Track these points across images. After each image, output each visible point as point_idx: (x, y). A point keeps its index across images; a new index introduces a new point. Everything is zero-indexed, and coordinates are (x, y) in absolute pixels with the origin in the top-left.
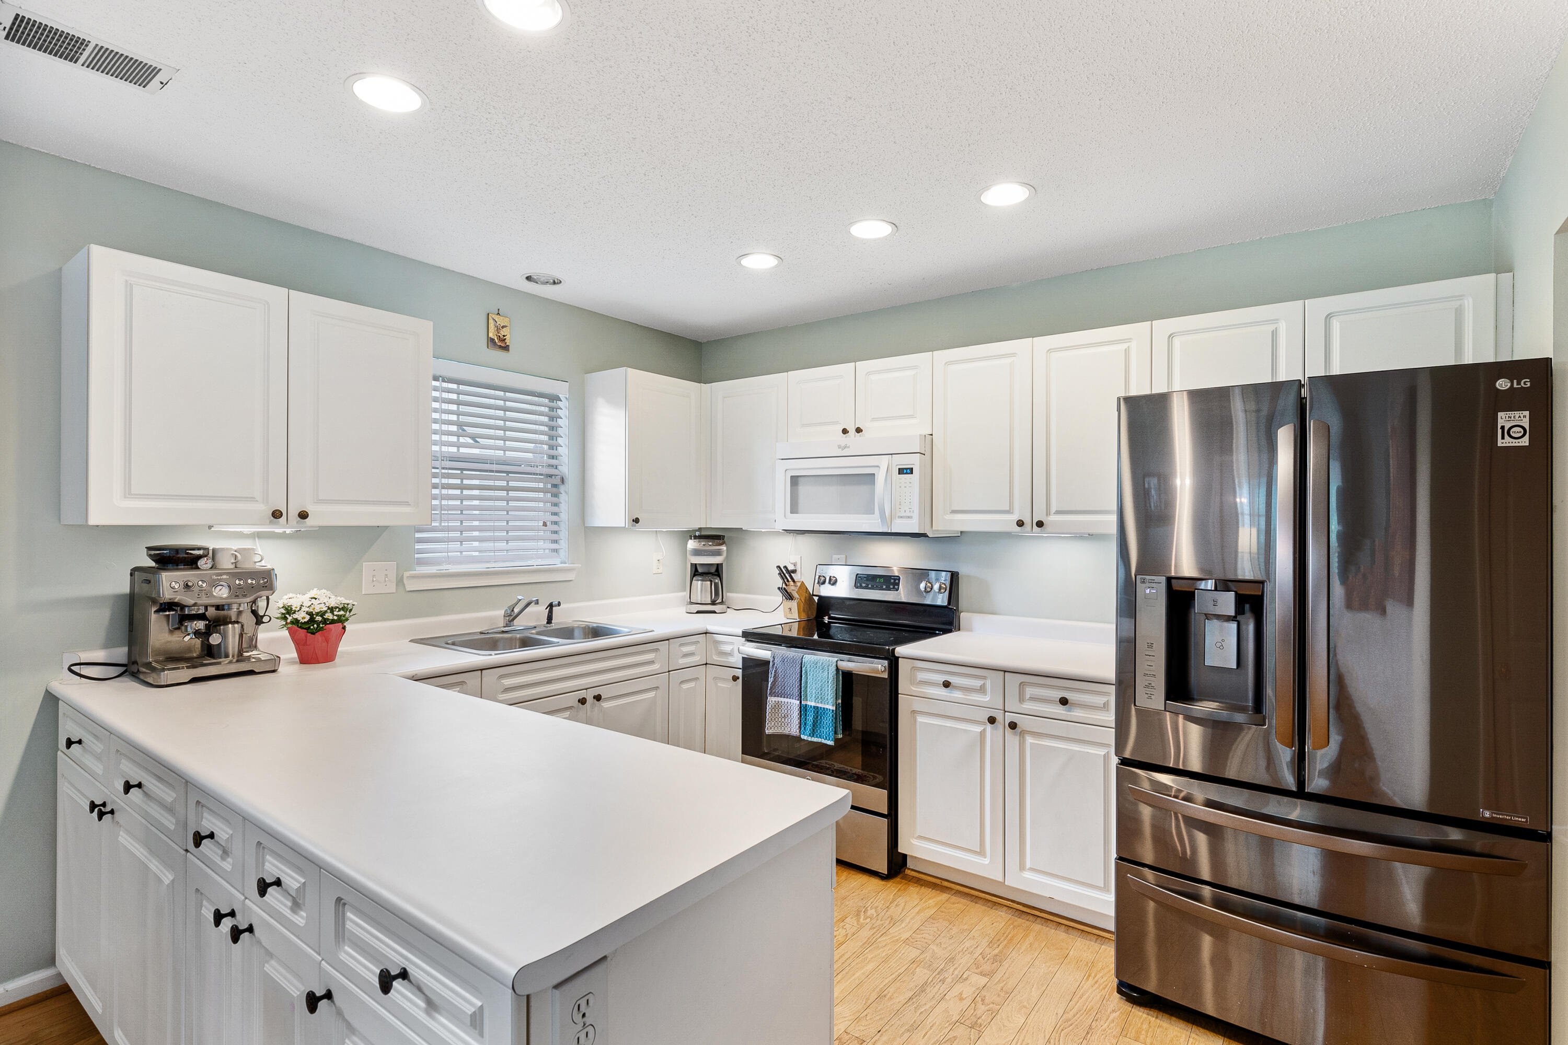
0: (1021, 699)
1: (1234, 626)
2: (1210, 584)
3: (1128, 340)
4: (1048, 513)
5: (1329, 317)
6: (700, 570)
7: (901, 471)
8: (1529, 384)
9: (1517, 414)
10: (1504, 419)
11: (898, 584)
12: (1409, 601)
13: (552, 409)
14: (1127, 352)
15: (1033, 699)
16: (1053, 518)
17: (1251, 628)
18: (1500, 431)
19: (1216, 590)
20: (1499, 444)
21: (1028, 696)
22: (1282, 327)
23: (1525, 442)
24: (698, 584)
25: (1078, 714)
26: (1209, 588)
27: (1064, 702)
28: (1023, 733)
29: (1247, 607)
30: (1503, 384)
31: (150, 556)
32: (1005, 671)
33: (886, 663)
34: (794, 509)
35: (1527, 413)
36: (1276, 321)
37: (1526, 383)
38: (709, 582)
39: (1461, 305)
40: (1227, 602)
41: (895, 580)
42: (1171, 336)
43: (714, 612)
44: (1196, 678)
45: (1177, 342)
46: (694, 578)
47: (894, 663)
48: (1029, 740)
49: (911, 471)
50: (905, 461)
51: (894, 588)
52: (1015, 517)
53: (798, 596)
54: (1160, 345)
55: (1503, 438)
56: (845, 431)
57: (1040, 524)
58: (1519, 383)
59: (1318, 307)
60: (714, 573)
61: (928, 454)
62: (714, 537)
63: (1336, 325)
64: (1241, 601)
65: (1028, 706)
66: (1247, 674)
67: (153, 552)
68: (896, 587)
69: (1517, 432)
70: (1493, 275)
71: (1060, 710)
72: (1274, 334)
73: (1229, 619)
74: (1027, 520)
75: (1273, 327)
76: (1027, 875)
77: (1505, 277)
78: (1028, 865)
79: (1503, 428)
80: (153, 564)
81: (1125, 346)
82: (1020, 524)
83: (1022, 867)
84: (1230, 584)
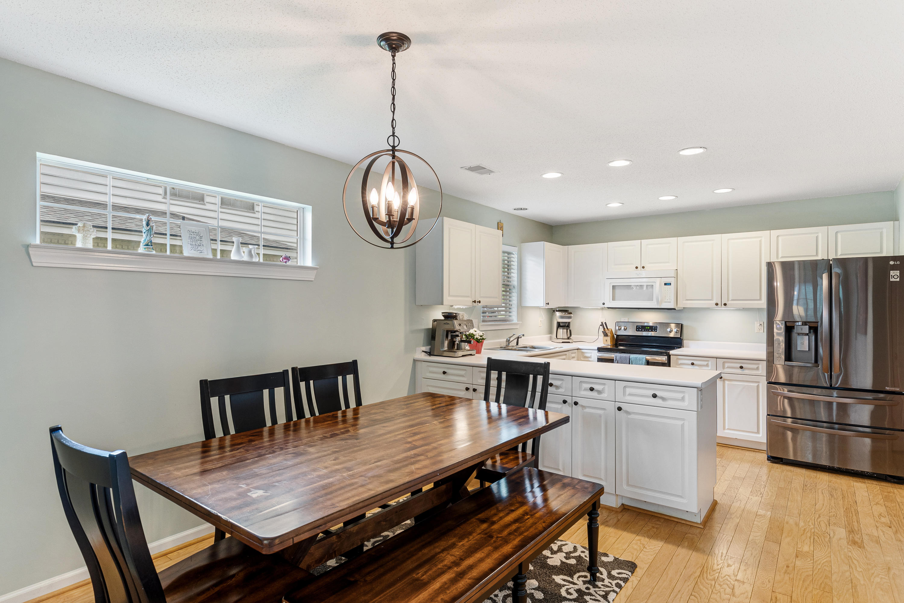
0: (724, 368)
1: (807, 337)
2: (800, 323)
3: (761, 237)
4: (728, 300)
5: (837, 233)
6: (561, 325)
7: (665, 284)
8: (899, 263)
9: (896, 271)
10: (892, 273)
11: (657, 329)
12: (866, 333)
13: (508, 258)
14: (760, 241)
15: (728, 367)
16: (730, 302)
17: (813, 338)
18: (891, 276)
19: (802, 325)
20: (891, 280)
21: (726, 366)
22: (820, 236)
23: (898, 280)
24: (561, 331)
25: (746, 372)
26: (800, 324)
27: (741, 367)
28: (724, 380)
29: (812, 331)
30: (892, 263)
31: (443, 316)
32: (717, 358)
33: (666, 357)
34: (614, 299)
35: (899, 271)
36: (817, 233)
37: (898, 263)
38: (566, 330)
39: (882, 231)
40: (806, 329)
41: (655, 327)
42: (778, 237)
43: (569, 342)
44: (794, 354)
45: (780, 238)
46: (559, 328)
47: (669, 357)
48: (727, 382)
49: (670, 284)
50: (667, 281)
51: (655, 331)
52: (714, 302)
53: (610, 335)
54: (774, 239)
55: (892, 278)
56: (637, 268)
57: (725, 304)
58: (896, 263)
59: (833, 229)
60: (566, 326)
61: (676, 277)
62: (565, 311)
63: (839, 236)
64: (810, 328)
65: (726, 370)
66: (812, 353)
67: (444, 314)
68: (656, 330)
69: (896, 277)
70: (893, 222)
71: (740, 371)
72: (817, 237)
73: (807, 334)
74: (719, 303)
75: (817, 235)
76: (726, 431)
77: (896, 222)
78: (727, 427)
79: (892, 275)
80: (443, 318)
81: (760, 239)
82: (717, 304)
83: (724, 429)
84: (807, 323)
